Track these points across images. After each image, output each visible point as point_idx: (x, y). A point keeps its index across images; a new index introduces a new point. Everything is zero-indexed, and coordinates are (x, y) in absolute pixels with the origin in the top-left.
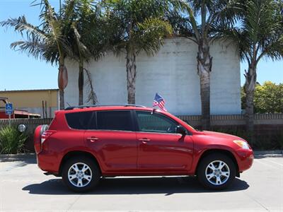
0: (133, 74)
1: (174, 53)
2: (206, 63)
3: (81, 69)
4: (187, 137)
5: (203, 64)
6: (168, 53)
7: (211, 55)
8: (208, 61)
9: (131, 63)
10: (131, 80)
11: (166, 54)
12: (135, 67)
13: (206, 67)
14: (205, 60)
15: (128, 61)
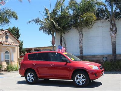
0: (81, 37)
1: (101, 26)
2: (113, 30)
3: (61, 36)
4: (68, 64)
5: (112, 31)
6: (98, 27)
7: (117, 26)
8: (114, 29)
9: (80, 32)
10: (80, 40)
11: (97, 28)
12: (82, 34)
13: (113, 32)
14: (113, 29)
15: (79, 32)
